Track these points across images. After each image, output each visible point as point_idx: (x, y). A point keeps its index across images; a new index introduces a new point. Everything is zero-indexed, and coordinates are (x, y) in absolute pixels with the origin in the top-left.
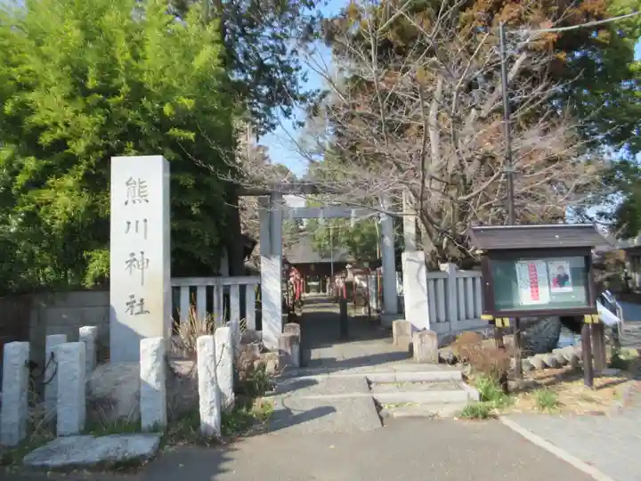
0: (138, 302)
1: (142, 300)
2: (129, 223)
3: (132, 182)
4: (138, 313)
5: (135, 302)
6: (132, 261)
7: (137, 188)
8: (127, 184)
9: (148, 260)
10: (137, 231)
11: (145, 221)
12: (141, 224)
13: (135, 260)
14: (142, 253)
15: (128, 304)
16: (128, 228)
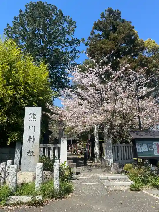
0: (31, 152)
1: (32, 151)
2: (29, 127)
3: (31, 114)
4: (31, 156)
5: (30, 152)
6: (30, 139)
7: (33, 116)
8: (30, 115)
9: (35, 139)
10: (32, 129)
11: (35, 126)
12: (34, 127)
13: (31, 138)
14: (33, 136)
15: (28, 152)
16: (29, 129)
